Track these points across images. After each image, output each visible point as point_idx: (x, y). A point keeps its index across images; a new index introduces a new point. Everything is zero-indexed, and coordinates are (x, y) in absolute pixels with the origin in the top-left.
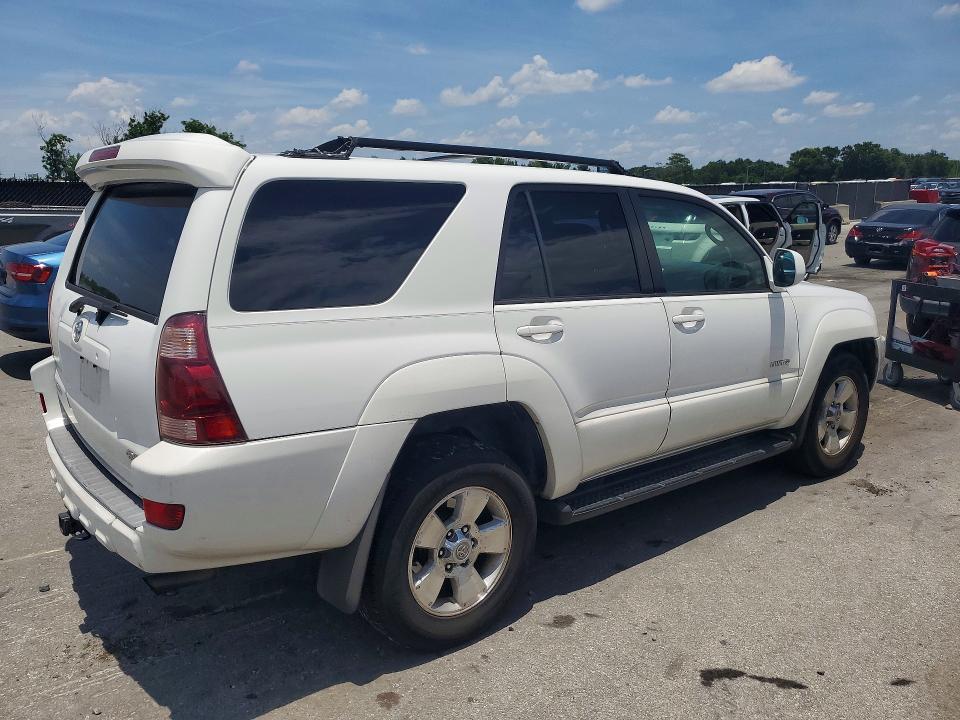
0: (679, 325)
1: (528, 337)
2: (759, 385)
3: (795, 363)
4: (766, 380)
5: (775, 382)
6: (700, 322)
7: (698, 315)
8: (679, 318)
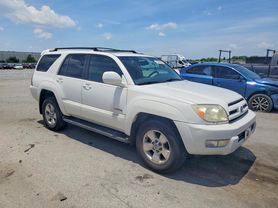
0: (84, 87)
1: (58, 81)
2: (110, 113)
3: (124, 112)
4: (113, 113)
5: (115, 115)
6: (90, 88)
7: (90, 86)
8: (85, 86)
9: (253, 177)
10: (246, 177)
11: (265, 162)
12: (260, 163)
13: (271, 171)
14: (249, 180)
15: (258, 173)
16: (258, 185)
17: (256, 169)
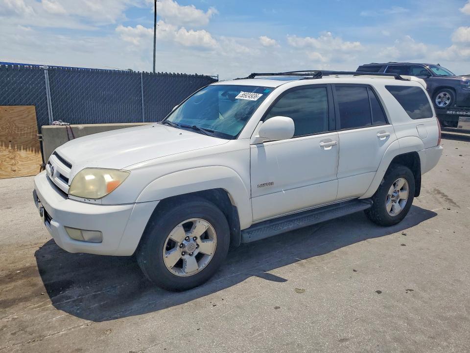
9: (26, 272)
10: (36, 267)
11: (33, 309)
12: (36, 299)
13: (11, 297)
14: (27, 265)
15: (25, 280)
16: (11, 267)
17: (34, 285)
